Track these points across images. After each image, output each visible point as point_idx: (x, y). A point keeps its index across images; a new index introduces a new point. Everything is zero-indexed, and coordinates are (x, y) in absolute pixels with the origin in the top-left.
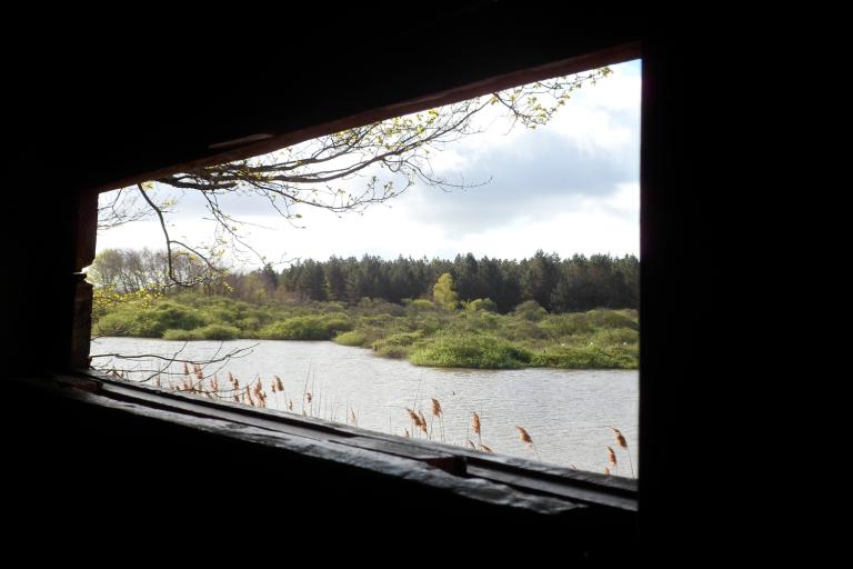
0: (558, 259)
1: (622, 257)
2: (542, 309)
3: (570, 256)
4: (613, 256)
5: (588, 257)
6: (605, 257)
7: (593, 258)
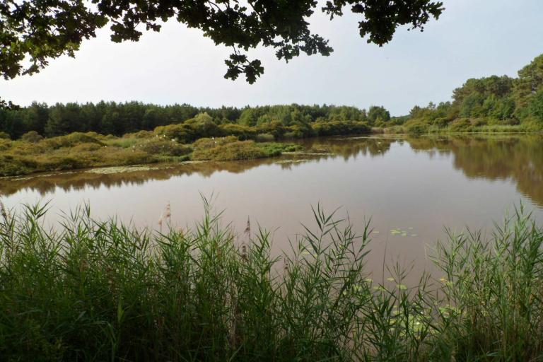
0: (46, 106)
1: (85, 104)
2: (40, 136)
3: (54, 104)
4: (80, 103)
5: (65, 104)
6: (75, 104)
7: (68, 104)
